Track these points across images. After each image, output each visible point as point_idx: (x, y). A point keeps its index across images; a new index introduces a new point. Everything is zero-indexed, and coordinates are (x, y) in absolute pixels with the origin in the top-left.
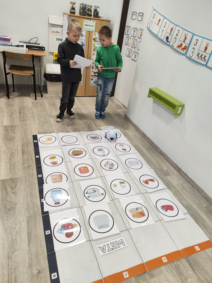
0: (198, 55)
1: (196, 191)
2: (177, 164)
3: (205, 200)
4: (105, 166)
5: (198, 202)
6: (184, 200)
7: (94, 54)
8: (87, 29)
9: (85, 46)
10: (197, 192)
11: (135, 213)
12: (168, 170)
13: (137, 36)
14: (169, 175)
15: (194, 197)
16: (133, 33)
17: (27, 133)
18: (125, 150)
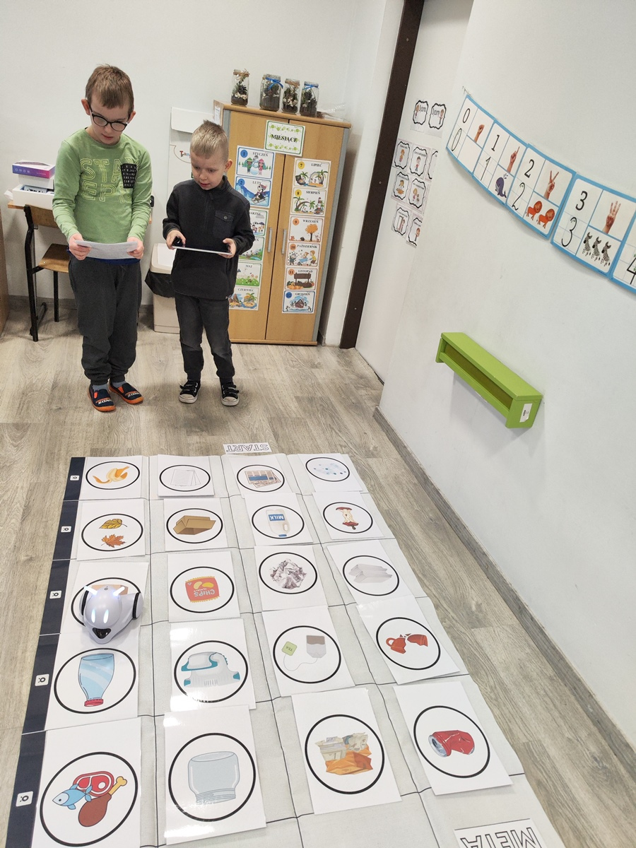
0: (585, 242)
1: (568, 692)
2: (514, 587)
3: (594, 729)
4: (273, 576)
5: (566, 735)
6: (520, 723)
7: (296, 222)
8: (276, 147)
9: (269, 196)
10: (573, 698)
11: (338, 754)
12: (484, 606)
13: (426, 173)
14: (485, 626)
15: (557, 714)
16: (414, 162)
17: (56, 451)
18: (353, 525)
